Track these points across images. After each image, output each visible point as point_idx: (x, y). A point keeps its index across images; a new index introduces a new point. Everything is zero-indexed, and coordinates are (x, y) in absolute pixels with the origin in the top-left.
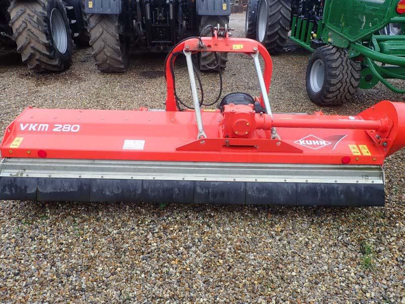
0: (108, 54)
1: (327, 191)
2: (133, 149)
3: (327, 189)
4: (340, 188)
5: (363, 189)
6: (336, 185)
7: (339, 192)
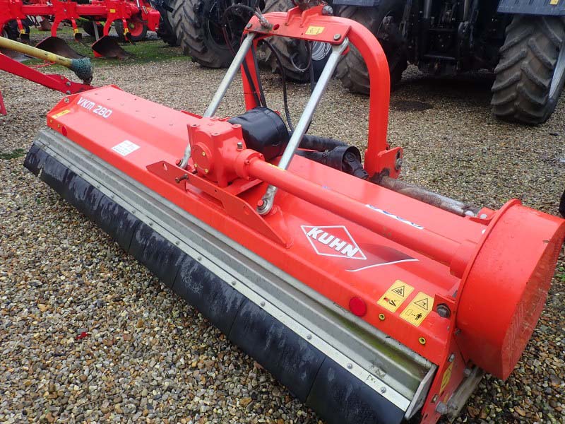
0: (351, 65)
1: (283, 345)
2: (121, 153)
3: (284, 341)
4: (308, 356)
5: (350, 390)
6: (305, 345)
7: (303, 364)
